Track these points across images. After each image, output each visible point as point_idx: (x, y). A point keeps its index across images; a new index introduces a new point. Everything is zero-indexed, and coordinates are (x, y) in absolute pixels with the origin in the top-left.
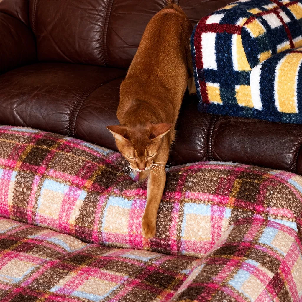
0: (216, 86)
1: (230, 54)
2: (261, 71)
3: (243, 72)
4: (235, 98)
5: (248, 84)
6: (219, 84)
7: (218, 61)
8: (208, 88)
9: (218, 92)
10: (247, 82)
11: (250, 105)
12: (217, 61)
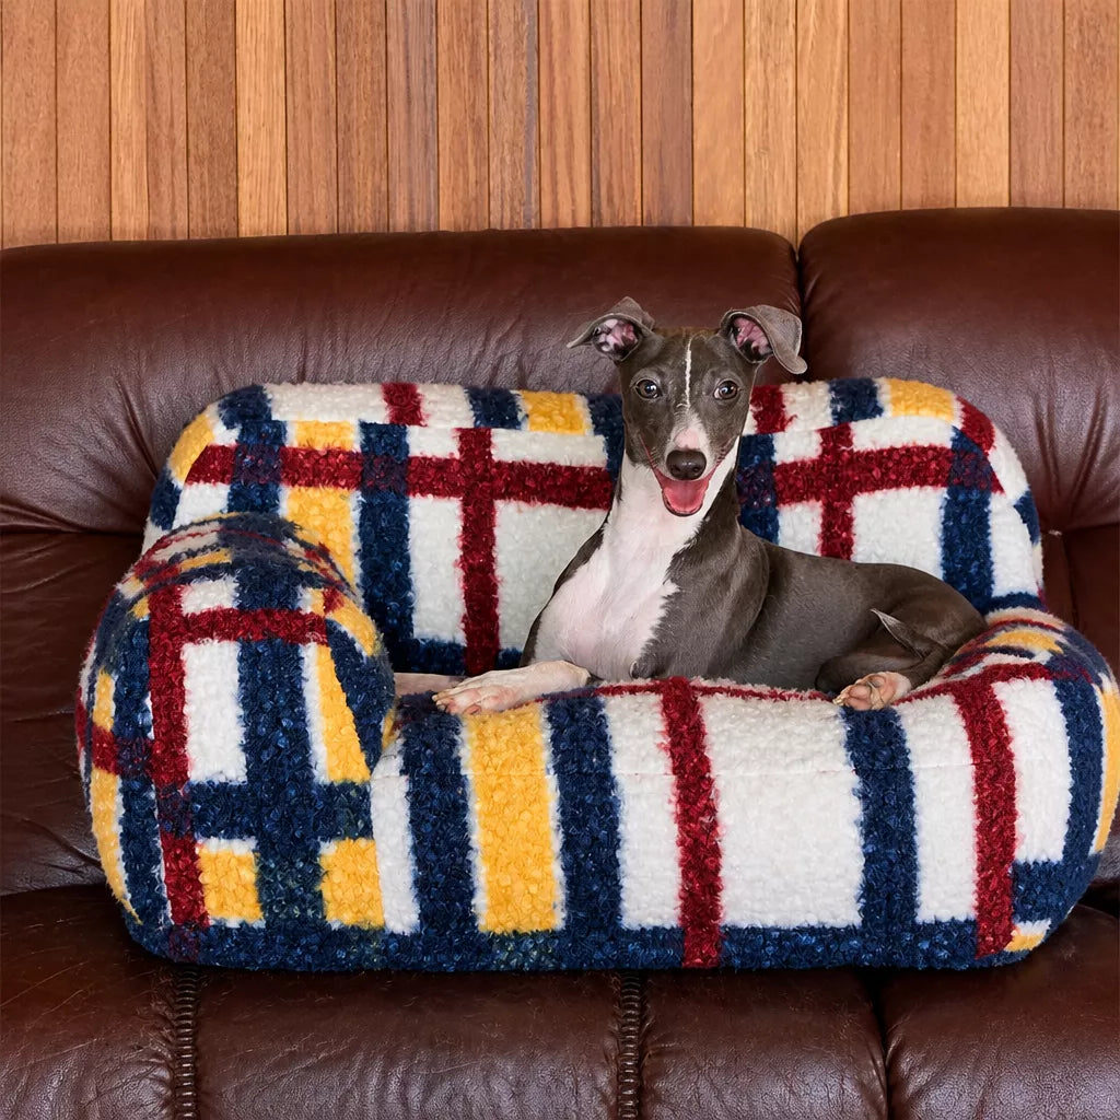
0: (242, 850)
1: (300, 718)
2: (404, 778)
3: (346, 787)
4: (320, 895)
5: (367, 831)
6: (252, 843)
7: (254, 745)
8: (203, 863)
9: (249, 875)
10: (360, 824)
11: (373, 918)
12: (246, 749)
